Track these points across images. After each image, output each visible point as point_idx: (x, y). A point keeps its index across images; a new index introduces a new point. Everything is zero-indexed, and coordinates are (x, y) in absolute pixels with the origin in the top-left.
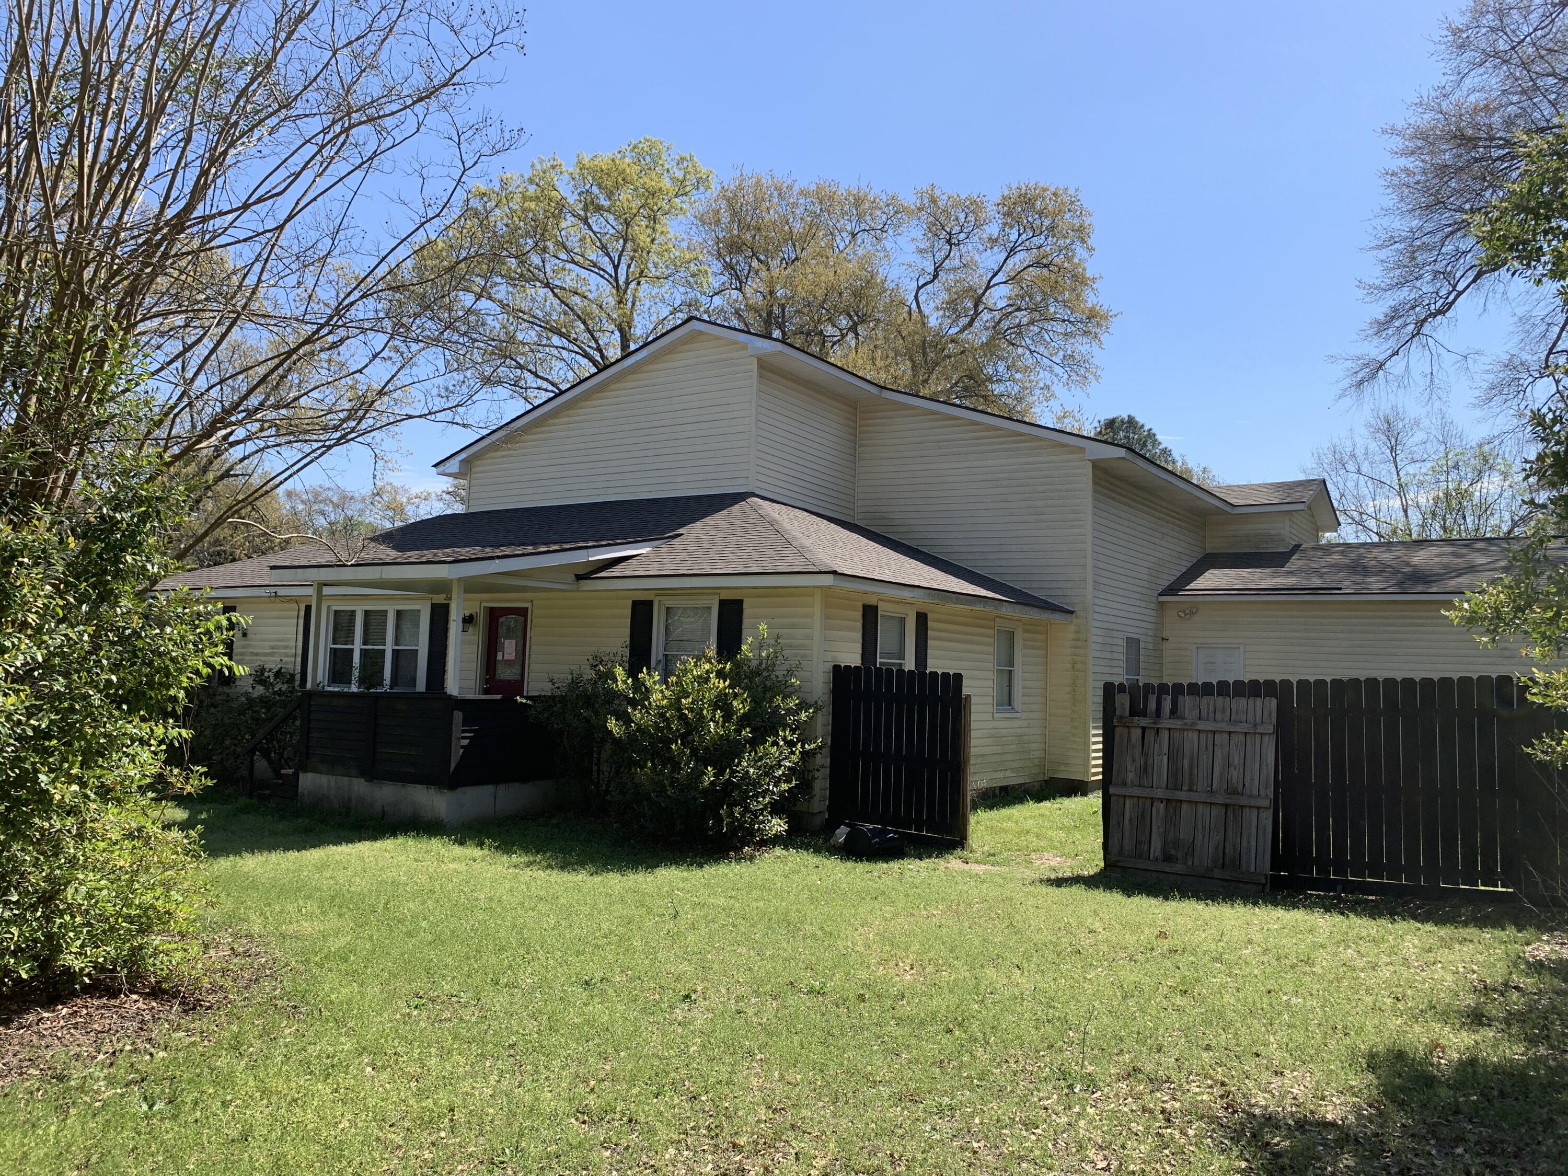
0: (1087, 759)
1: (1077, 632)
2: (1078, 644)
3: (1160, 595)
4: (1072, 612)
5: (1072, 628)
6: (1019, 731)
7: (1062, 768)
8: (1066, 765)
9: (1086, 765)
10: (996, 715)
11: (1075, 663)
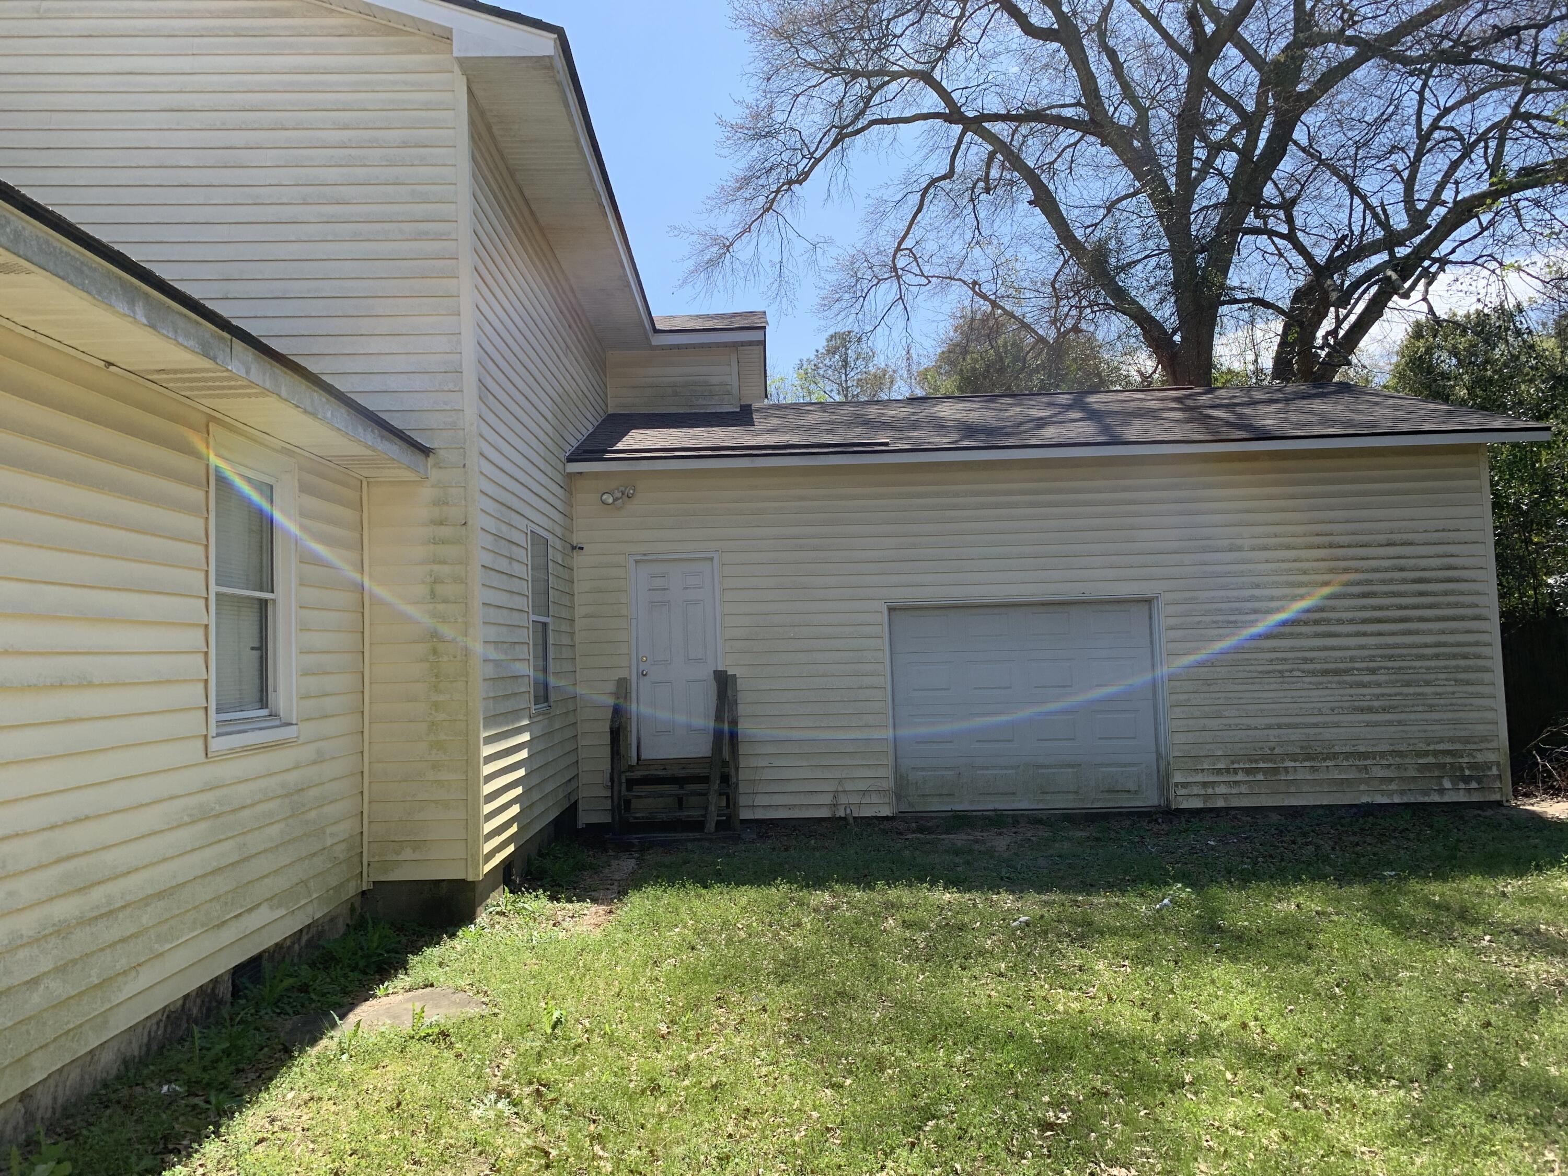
0: (472, 821)
1: (439, 502)
2: (445, 531)
3: (570, 460)
4: (426, 451)
5: (427, 492)
6: (293, 778)
7: (407, 854)
8: (417, 845)
9: (472, 838)
10: (216, 744)
11: (437, 581)
